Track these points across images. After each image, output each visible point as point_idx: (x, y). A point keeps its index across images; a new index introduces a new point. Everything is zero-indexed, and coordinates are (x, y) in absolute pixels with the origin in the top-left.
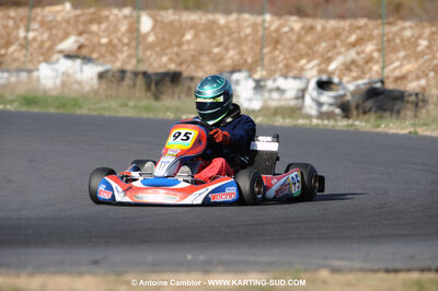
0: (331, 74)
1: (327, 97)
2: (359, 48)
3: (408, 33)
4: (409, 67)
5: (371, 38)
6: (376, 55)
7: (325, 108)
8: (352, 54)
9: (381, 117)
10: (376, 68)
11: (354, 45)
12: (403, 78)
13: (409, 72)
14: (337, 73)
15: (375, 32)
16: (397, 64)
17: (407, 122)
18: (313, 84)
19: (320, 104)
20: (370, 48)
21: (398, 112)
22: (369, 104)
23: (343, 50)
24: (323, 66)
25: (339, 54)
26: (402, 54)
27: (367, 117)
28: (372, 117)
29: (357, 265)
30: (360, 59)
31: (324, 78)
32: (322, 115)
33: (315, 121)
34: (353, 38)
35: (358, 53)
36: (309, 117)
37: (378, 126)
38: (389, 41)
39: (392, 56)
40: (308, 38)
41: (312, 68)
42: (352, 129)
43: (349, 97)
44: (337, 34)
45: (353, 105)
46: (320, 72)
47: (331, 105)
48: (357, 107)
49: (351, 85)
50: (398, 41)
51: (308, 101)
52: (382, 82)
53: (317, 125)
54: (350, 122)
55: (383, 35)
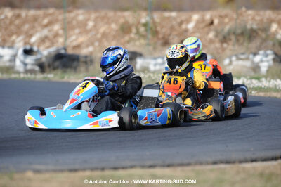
0: (32, 45)
1: (30, 60)
2: (50, 28)
3: (81, 18)
4: (82, 39)
5: (57, 21)
6: (61, 32)
7: (29, 67)
8: (45, 32)
9: (65, 72)
10: (61, 40)
11: (46, 26)
12: (78, 46)
13: (82, 43)
14: (36, 44)
15: (60, 17)
16: (74, 37)
17: (81, 75)
18: (21, 51)
19: (25, 64)
20: (56, 27)
21: (75, 69)
22: (57, 63)
23: (39, 29)
24: (27, 40)
25: (37, 32)
26: (77, 31)
27: (56, 72)
28: (59, 72)
29: (51, 167)
30: (51, 35)
31: (28, 47)
32: (27, 71)
33: (22, 75)
34: (46, 21)
35: (50, 31)
36: (19, 73)
37: (63, 78)
38: (69, 23)
39: (71, 33)
40: (17, 22)
41: (20, 41)
42: (47, 80)
43: (44, 60)
44: (35, 19)
45: (46, 65)
46: (25, 43)
47: (33, 65)
48: (49, 66)
49: (45, 52)
50: (74, 23)
51: (18, 63)
52: (65, 49)
53: (24, 78)
54: (45, 75)
55: (64, 19)
